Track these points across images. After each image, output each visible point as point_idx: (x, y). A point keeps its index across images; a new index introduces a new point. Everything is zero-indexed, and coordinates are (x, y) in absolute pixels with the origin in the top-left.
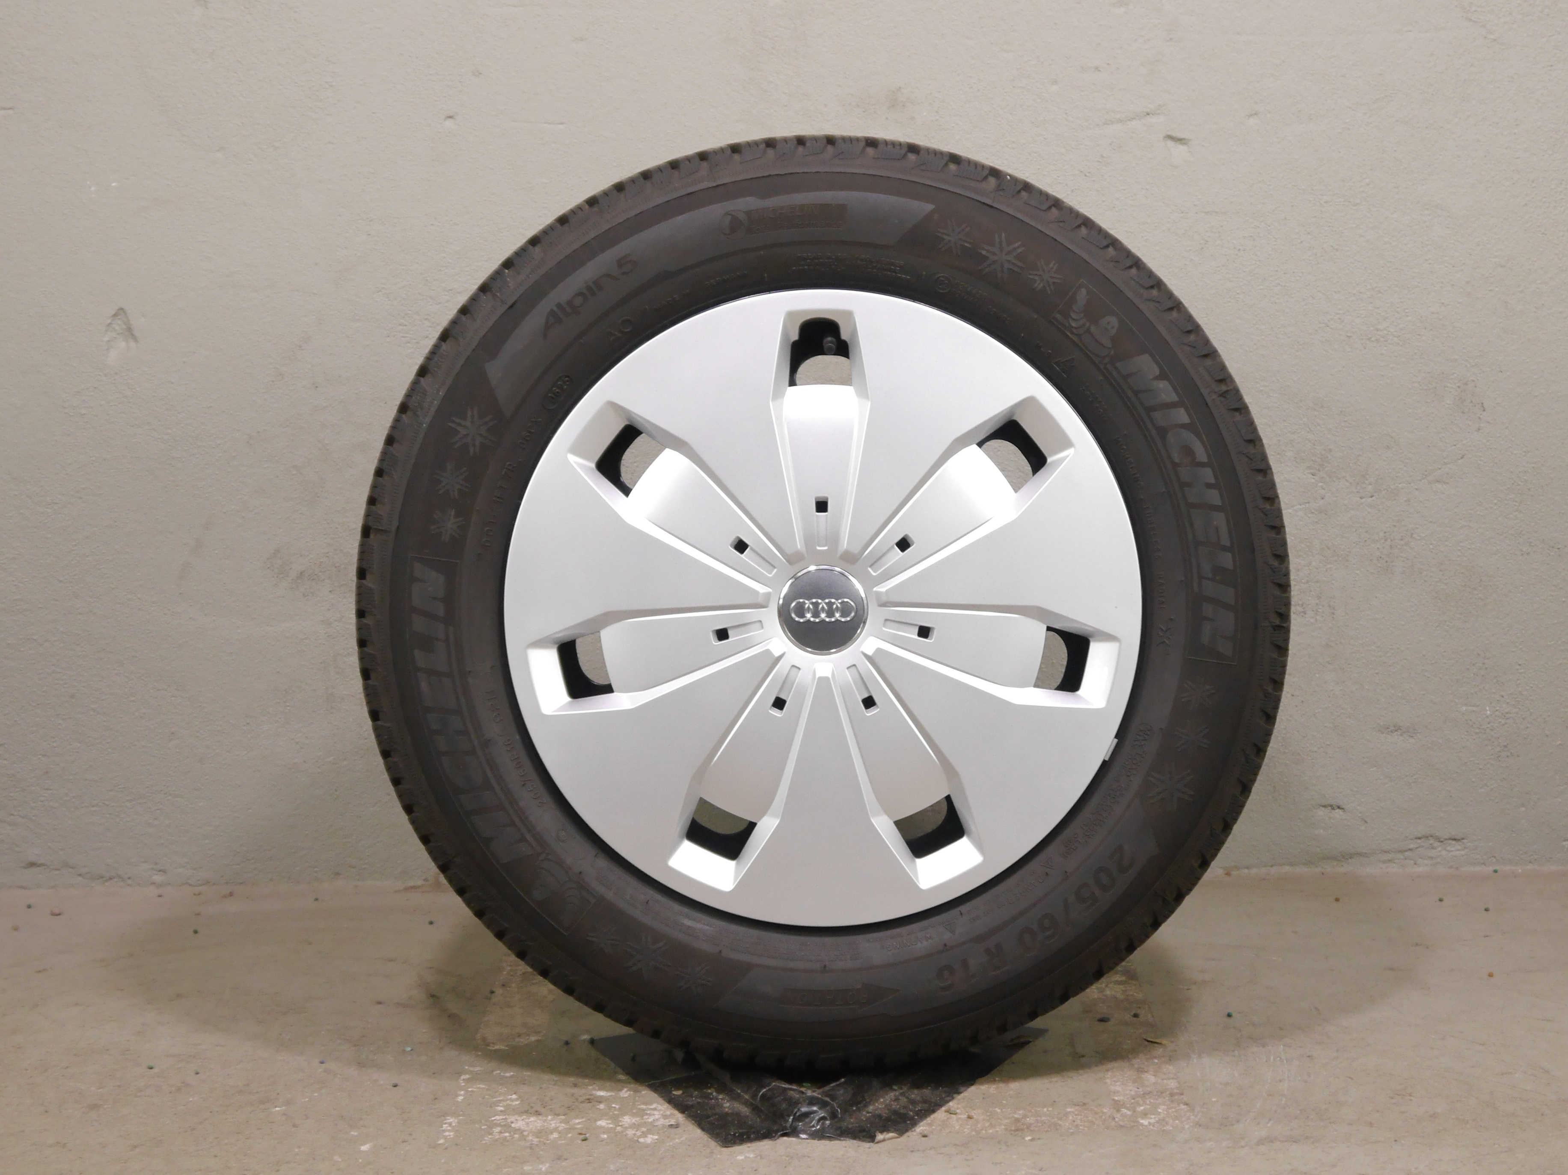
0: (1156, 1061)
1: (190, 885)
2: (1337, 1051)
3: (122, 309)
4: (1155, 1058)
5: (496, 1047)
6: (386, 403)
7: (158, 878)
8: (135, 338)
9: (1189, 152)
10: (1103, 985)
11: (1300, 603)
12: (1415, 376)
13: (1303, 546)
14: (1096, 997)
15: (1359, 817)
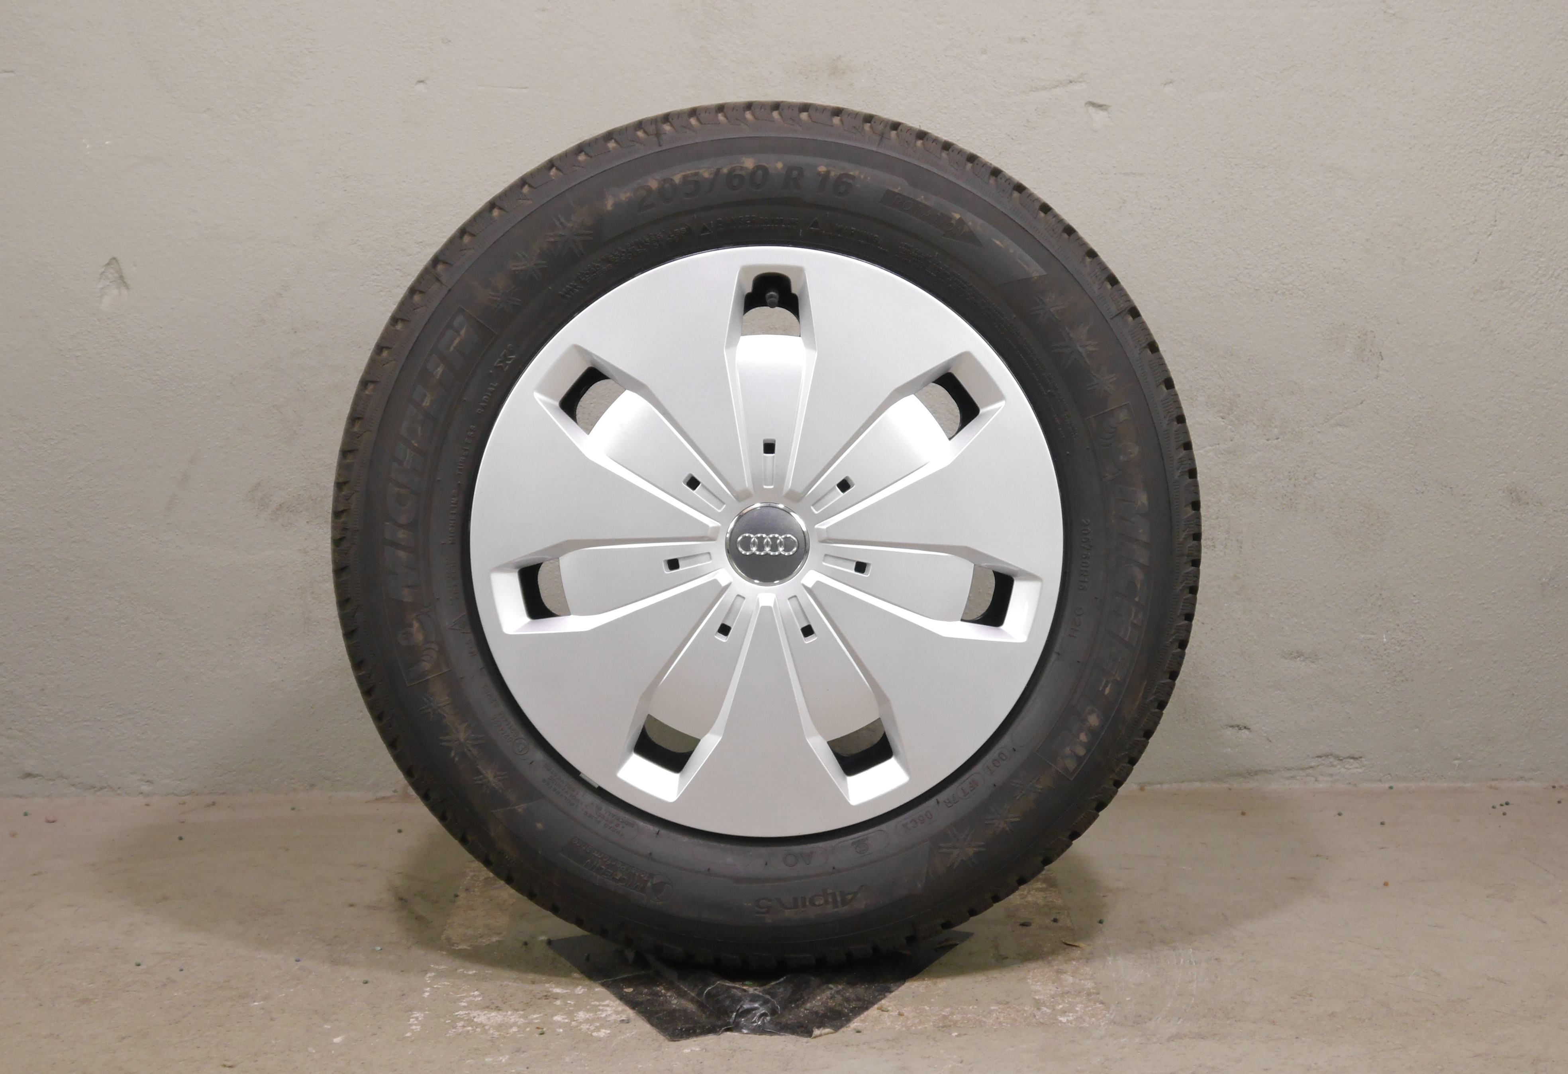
0: (1074, 963)
1: (175, 795)
2: (1243, 954)
3: (114, 259)
4: (1073, 960)
5: (460, 947)
6: (360, 347)
7: (145, 788)
8: (127, 286)
9: (1109, 117)
10: (1025, 892)
11: (1211, 537)
12: (1318, 326)
13: (1213, 484)
14: (1018, 903)
15: (1264, 736)
